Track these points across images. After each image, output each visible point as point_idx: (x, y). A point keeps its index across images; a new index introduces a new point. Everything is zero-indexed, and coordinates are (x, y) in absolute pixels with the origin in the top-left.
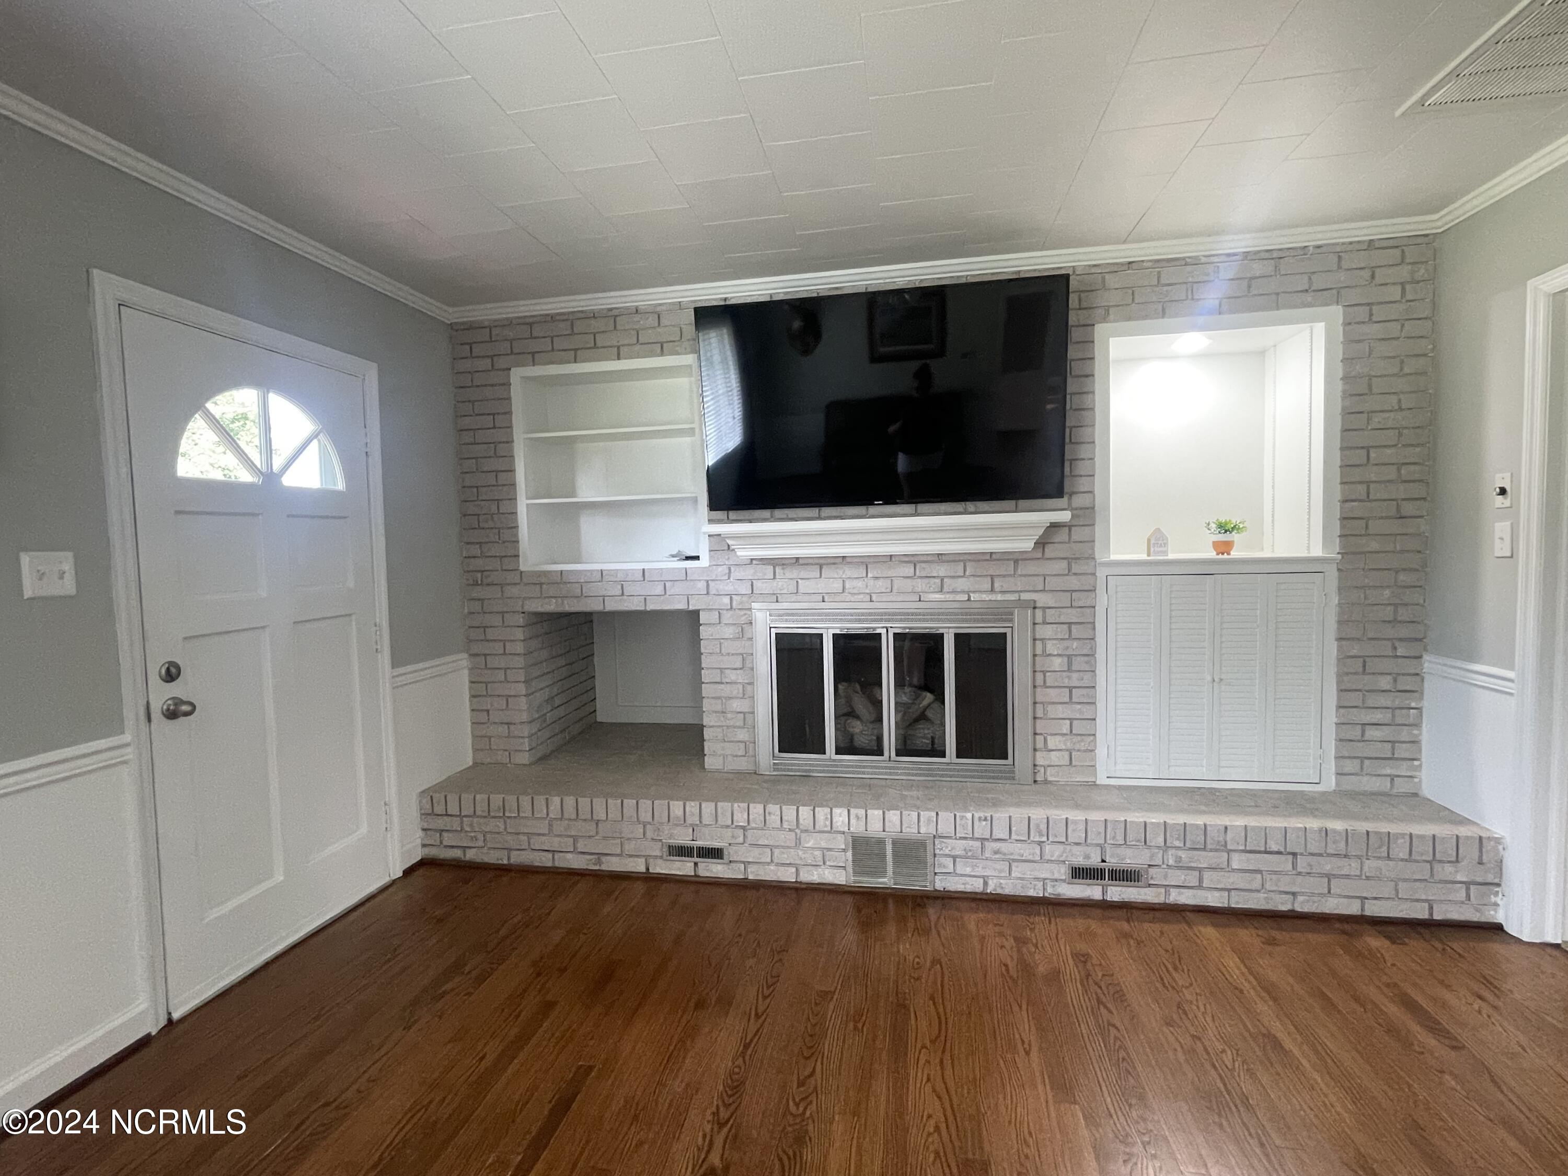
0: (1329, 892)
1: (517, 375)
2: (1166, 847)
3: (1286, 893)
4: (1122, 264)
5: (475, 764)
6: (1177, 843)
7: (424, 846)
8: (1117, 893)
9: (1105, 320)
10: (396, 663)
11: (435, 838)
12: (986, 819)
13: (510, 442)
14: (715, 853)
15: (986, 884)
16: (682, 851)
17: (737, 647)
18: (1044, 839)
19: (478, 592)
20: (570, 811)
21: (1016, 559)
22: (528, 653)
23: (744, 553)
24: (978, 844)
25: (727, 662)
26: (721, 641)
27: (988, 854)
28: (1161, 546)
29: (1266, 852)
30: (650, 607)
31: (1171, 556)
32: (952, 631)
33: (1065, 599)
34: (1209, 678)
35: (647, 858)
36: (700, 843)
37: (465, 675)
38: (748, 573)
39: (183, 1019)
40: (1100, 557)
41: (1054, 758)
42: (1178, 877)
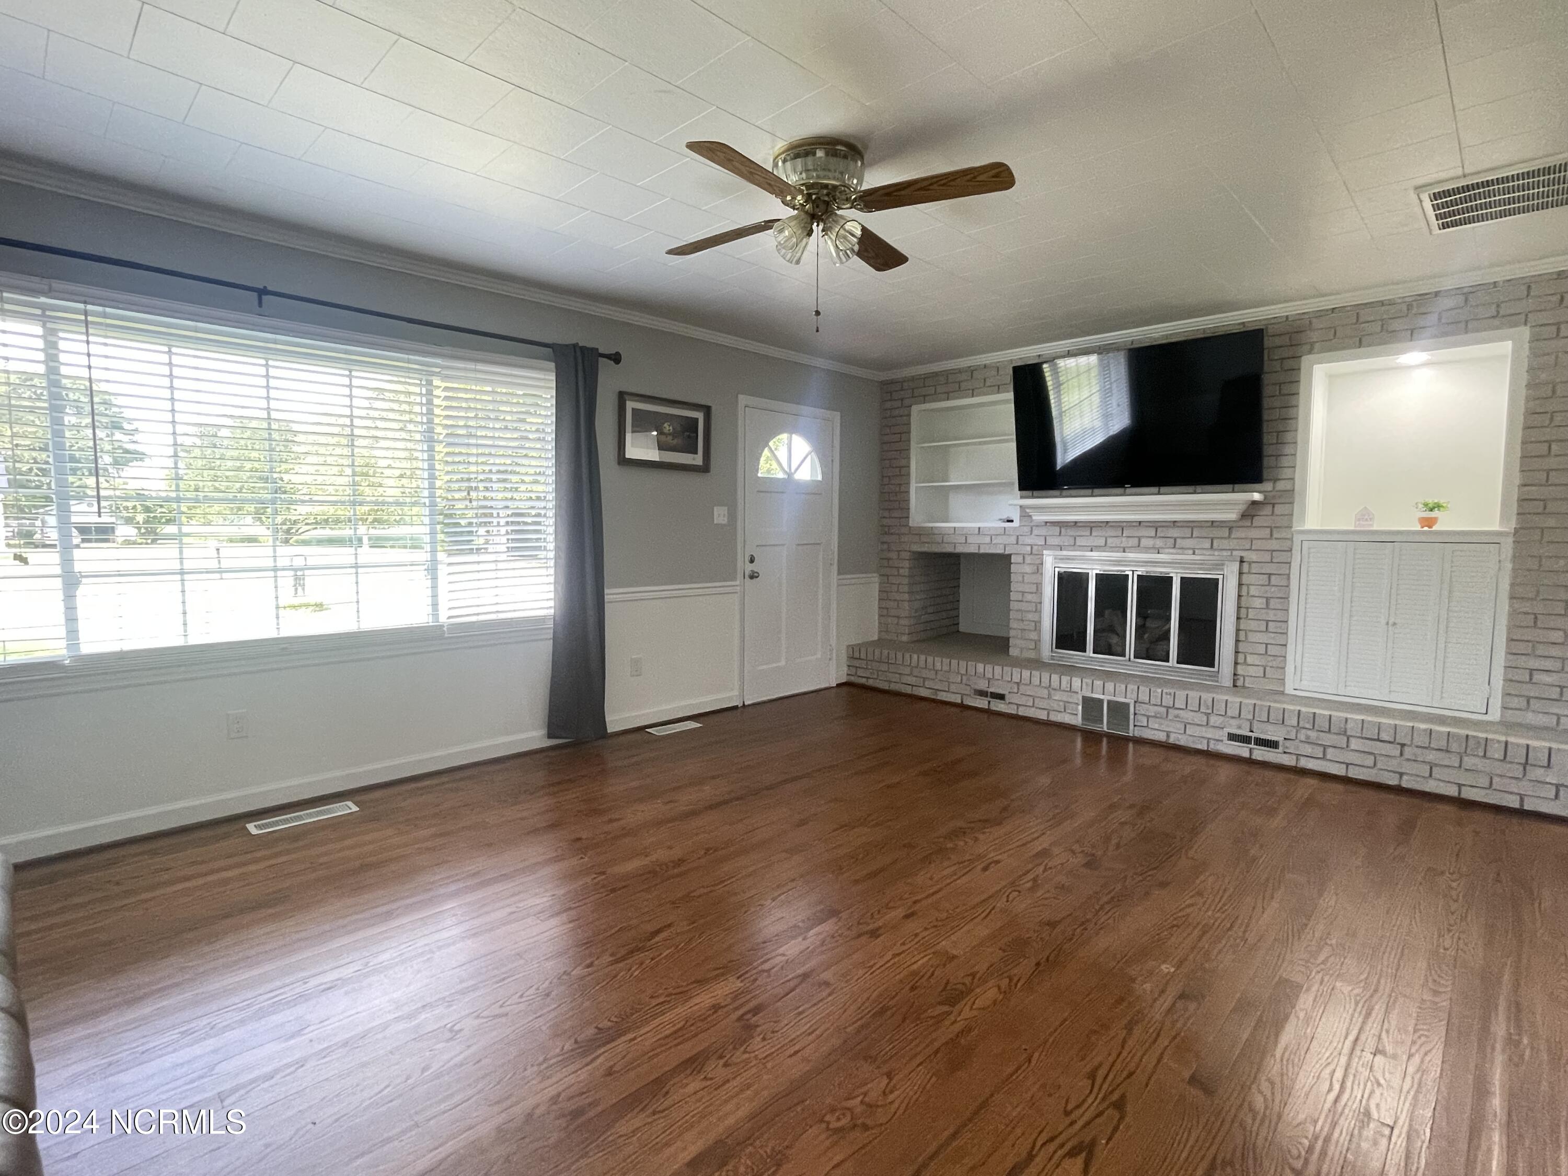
0: (1431, 775)
1: (915, 409)
2: (1298, 727)
3: (1394, 772)
4: (1327, 310)
5: (879, 640)
6: (1307, 726)
7: (848, 675)
8: (1261, 754)
9: (1310, 352)
10: (839, 573)
11: (853, 671)
12: (1170, 694)
13: (908, 450)
14: (1001, 697)
15: (1168, 736)
16: (982, 693)
17: (1034, 578)
18: (1210, 711)
19: (886, 538)
20: (922, 664)
21: (1230, 527)
22: (910, 576)
23: (1038, 517)
24: (1164, 710)
25: (1027, 588)
26: (1023, 574)
27: (1170, 717)
28: (1366, 520)
29: (1378, 740)
30: (982, 551)
31: (1375, 528)
32: (1180, 576)
33: (1267, 557)
34: (1383, 621)
35: (962, 695)
36: (992, 690)
37: (876, 587)
38: (1043, 531)
39: (749, 705)
40: (1296, 527)
41: (1252, 671)
42: (1308, 750)
